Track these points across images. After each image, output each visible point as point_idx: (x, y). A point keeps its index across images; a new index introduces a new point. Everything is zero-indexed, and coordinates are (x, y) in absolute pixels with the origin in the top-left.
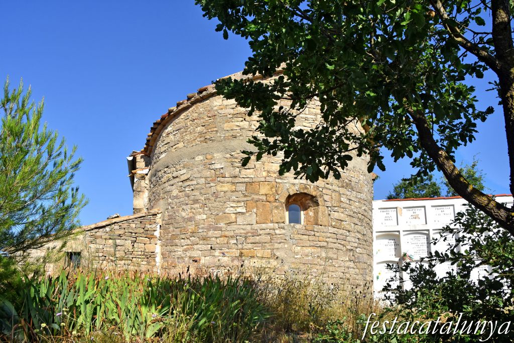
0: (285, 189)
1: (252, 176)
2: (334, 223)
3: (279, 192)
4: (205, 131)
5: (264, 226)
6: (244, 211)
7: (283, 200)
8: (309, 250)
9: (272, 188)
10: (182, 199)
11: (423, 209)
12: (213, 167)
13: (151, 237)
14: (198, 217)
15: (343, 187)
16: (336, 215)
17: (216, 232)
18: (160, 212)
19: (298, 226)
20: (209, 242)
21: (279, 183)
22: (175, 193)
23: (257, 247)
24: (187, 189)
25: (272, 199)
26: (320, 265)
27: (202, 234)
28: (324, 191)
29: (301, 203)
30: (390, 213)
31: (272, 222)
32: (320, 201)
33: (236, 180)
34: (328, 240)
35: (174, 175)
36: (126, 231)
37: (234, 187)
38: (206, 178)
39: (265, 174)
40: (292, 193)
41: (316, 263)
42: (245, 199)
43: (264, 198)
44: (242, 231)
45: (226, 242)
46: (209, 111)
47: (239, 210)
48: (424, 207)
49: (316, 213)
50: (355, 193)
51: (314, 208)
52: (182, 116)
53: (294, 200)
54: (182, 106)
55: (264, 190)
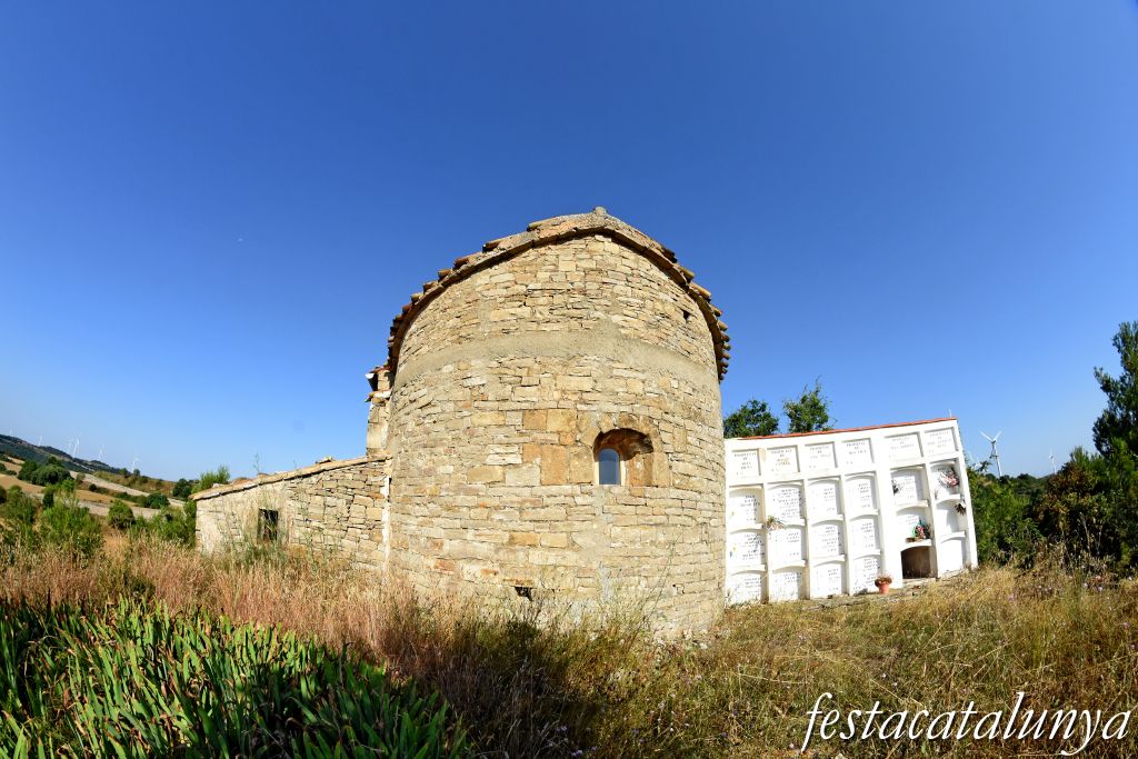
0: (594, 422)
1: (535, 399)
2: (677, 482)
3: (582, 429)
4: (460, 325)
5: (554, 489)
6: (519, 461)
7: (590, 443)
8: (637, 531)
9: (569, 420)
10: (418, 438)
11: (793, 449)
12: (468, 383)
13: (375, 497)
14: (441, 470)
15: (689, 418)
16: (680, 467)
17: (469, 498)
18: (389, 456)
19: (616, 489)
20: (457, 515)
21: (583, 412)
22: (411, 426)
23: (542, 528)
24: (426, 421)
25: (570, 440)
26: (656, 557)
27: (446, 499)
28: (662, 426)
29: (620, 447)
30: (749, 457)
31: (569, 482)
32: (655, 443)
33: (506, 406)
34: (668, 511)
35: (412, 398)
36: (340, 484)
37: (502, 418)
38: (456, 402)
39: (557, 395)
40: (605, 430)
41: (648, 553)
42: (522, 440)
43: (555, 438)
44: (515, 499)
45: (485, 517)
46: (469, 294)
47: (510, 459)
48: (796, 447)
49: (648, 465)
50: (707, 428)
51: (644, 456)
52: (430, 306)
53: (609, 442)
54: (430, 291)
55: (556, 423)
